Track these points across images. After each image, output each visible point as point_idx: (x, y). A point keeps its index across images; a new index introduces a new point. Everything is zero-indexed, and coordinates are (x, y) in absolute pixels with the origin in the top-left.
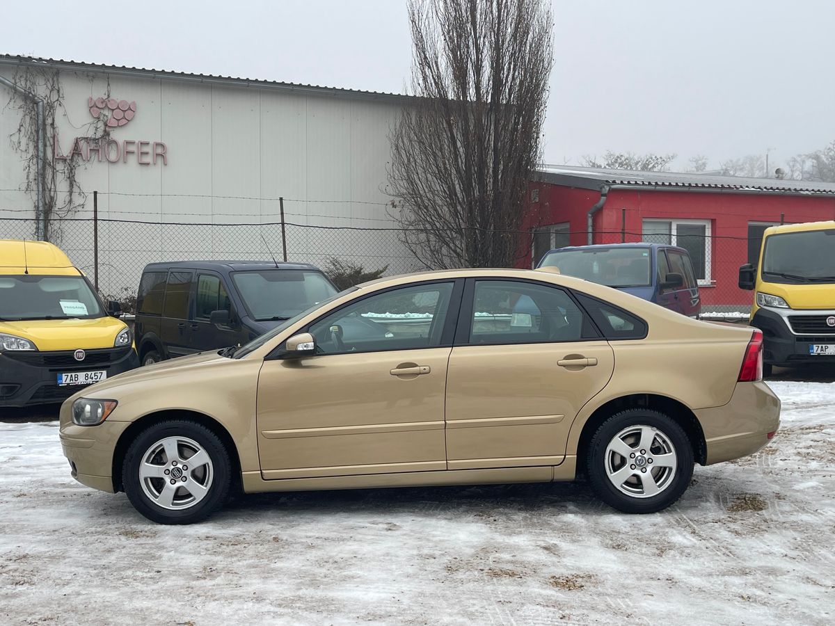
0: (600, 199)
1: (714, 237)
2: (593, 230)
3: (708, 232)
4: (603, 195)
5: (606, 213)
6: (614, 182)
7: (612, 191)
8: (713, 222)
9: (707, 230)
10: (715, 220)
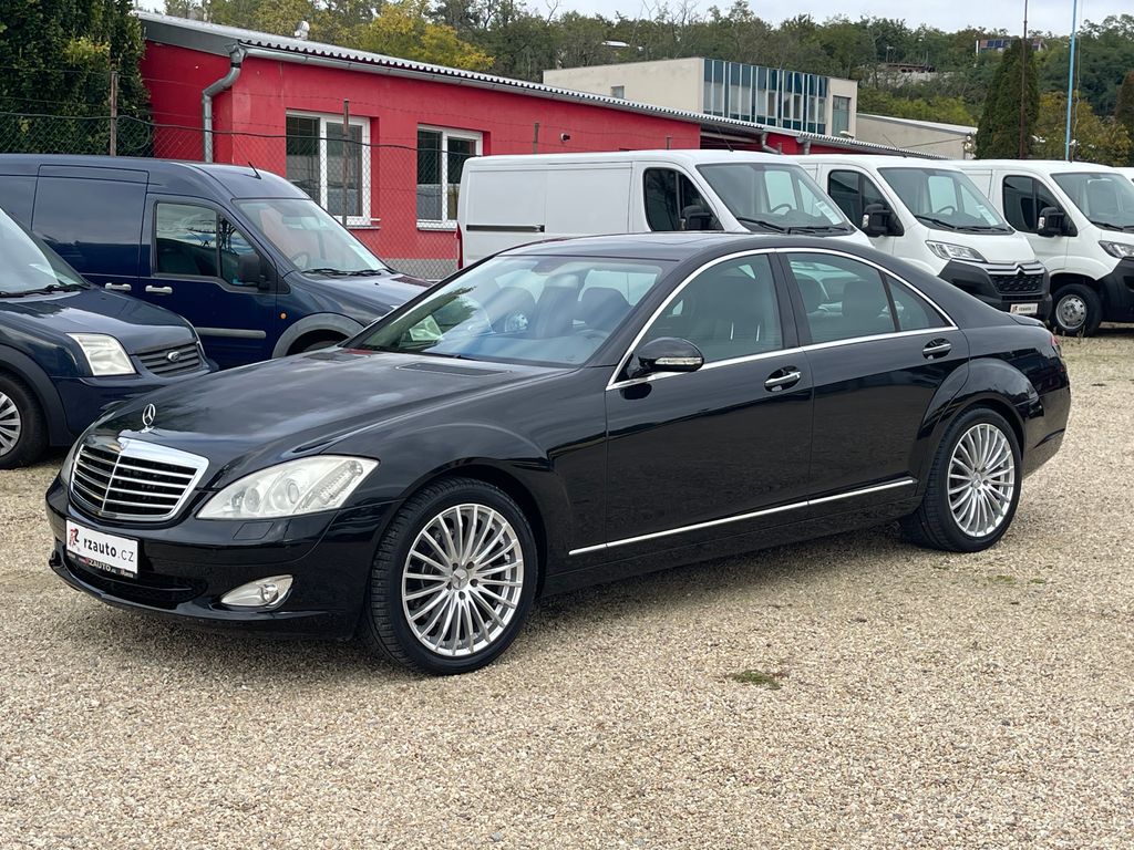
0: (228, 72)
1: (374, 146)
2: (214, 125)
3: (366, 139)
4: (233, 65)
5: (236, 95)
6: (249, 42)
7: (250, 59)
8: (374, 121)
9: (364, 134)
10: (377, 118)
